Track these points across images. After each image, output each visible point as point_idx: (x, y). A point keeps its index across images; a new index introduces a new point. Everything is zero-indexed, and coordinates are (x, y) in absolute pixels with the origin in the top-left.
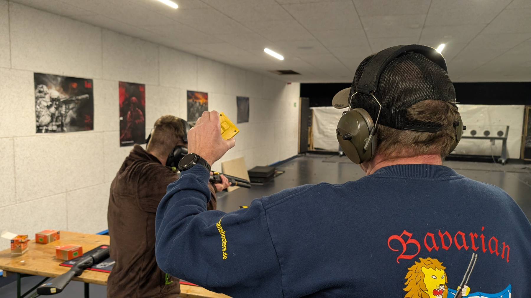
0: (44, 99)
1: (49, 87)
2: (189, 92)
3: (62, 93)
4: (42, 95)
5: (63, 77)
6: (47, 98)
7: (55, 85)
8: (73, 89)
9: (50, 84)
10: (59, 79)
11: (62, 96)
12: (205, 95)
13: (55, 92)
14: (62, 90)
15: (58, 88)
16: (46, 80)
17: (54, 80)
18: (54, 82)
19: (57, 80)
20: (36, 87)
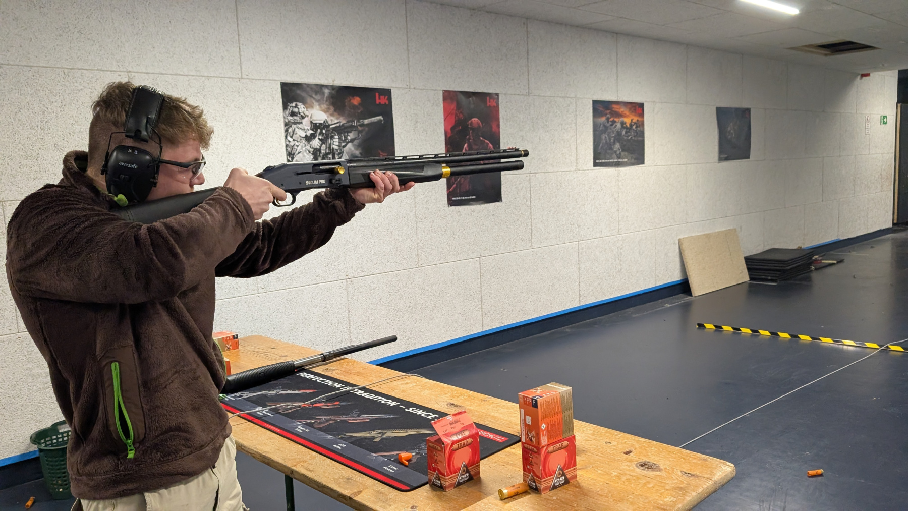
0: (300, 126)
1: (308, 106)
2: (595, 103)
3: (332, 115)
4: (297, 118)
5: (333, 88)
6: (306, 123)
7: (318, 101)
8: (354, 107)
9: (309, 100)
10: (327, 91)
11: (332, 120)
12: (638, 108)
13: (319, 114)
14: (332, 109)
15: (324, 106)
16: (303, 94)
17: (316, 93)
18: (318, 97)
19: (323, 93)
20: (285, 107)
